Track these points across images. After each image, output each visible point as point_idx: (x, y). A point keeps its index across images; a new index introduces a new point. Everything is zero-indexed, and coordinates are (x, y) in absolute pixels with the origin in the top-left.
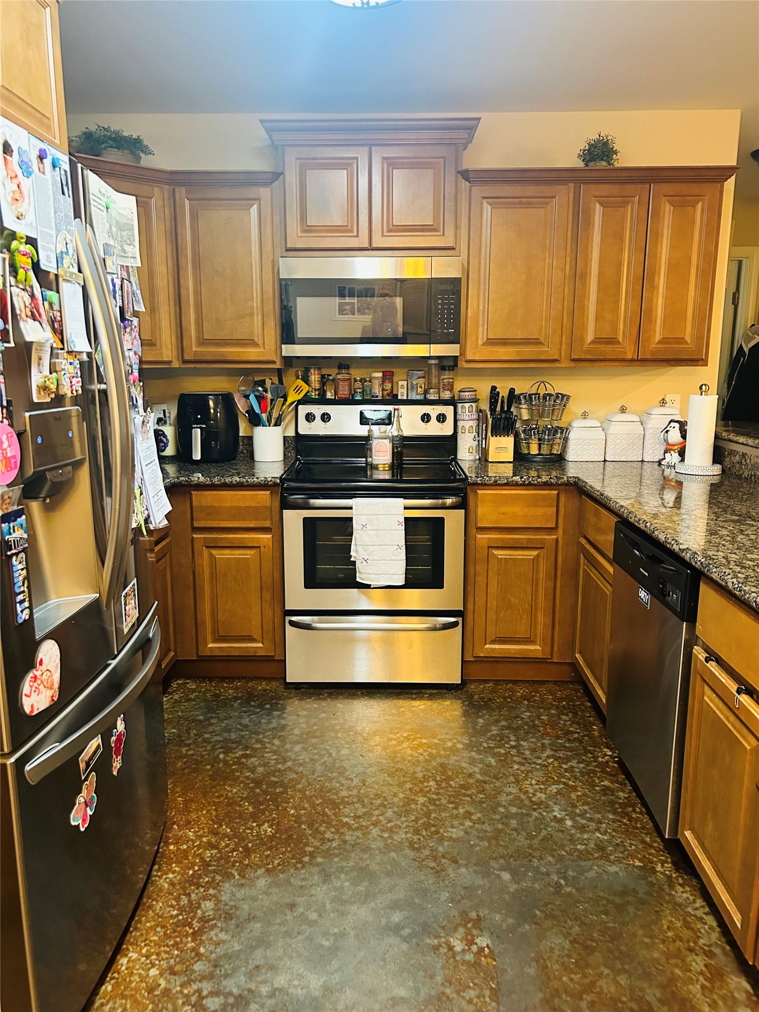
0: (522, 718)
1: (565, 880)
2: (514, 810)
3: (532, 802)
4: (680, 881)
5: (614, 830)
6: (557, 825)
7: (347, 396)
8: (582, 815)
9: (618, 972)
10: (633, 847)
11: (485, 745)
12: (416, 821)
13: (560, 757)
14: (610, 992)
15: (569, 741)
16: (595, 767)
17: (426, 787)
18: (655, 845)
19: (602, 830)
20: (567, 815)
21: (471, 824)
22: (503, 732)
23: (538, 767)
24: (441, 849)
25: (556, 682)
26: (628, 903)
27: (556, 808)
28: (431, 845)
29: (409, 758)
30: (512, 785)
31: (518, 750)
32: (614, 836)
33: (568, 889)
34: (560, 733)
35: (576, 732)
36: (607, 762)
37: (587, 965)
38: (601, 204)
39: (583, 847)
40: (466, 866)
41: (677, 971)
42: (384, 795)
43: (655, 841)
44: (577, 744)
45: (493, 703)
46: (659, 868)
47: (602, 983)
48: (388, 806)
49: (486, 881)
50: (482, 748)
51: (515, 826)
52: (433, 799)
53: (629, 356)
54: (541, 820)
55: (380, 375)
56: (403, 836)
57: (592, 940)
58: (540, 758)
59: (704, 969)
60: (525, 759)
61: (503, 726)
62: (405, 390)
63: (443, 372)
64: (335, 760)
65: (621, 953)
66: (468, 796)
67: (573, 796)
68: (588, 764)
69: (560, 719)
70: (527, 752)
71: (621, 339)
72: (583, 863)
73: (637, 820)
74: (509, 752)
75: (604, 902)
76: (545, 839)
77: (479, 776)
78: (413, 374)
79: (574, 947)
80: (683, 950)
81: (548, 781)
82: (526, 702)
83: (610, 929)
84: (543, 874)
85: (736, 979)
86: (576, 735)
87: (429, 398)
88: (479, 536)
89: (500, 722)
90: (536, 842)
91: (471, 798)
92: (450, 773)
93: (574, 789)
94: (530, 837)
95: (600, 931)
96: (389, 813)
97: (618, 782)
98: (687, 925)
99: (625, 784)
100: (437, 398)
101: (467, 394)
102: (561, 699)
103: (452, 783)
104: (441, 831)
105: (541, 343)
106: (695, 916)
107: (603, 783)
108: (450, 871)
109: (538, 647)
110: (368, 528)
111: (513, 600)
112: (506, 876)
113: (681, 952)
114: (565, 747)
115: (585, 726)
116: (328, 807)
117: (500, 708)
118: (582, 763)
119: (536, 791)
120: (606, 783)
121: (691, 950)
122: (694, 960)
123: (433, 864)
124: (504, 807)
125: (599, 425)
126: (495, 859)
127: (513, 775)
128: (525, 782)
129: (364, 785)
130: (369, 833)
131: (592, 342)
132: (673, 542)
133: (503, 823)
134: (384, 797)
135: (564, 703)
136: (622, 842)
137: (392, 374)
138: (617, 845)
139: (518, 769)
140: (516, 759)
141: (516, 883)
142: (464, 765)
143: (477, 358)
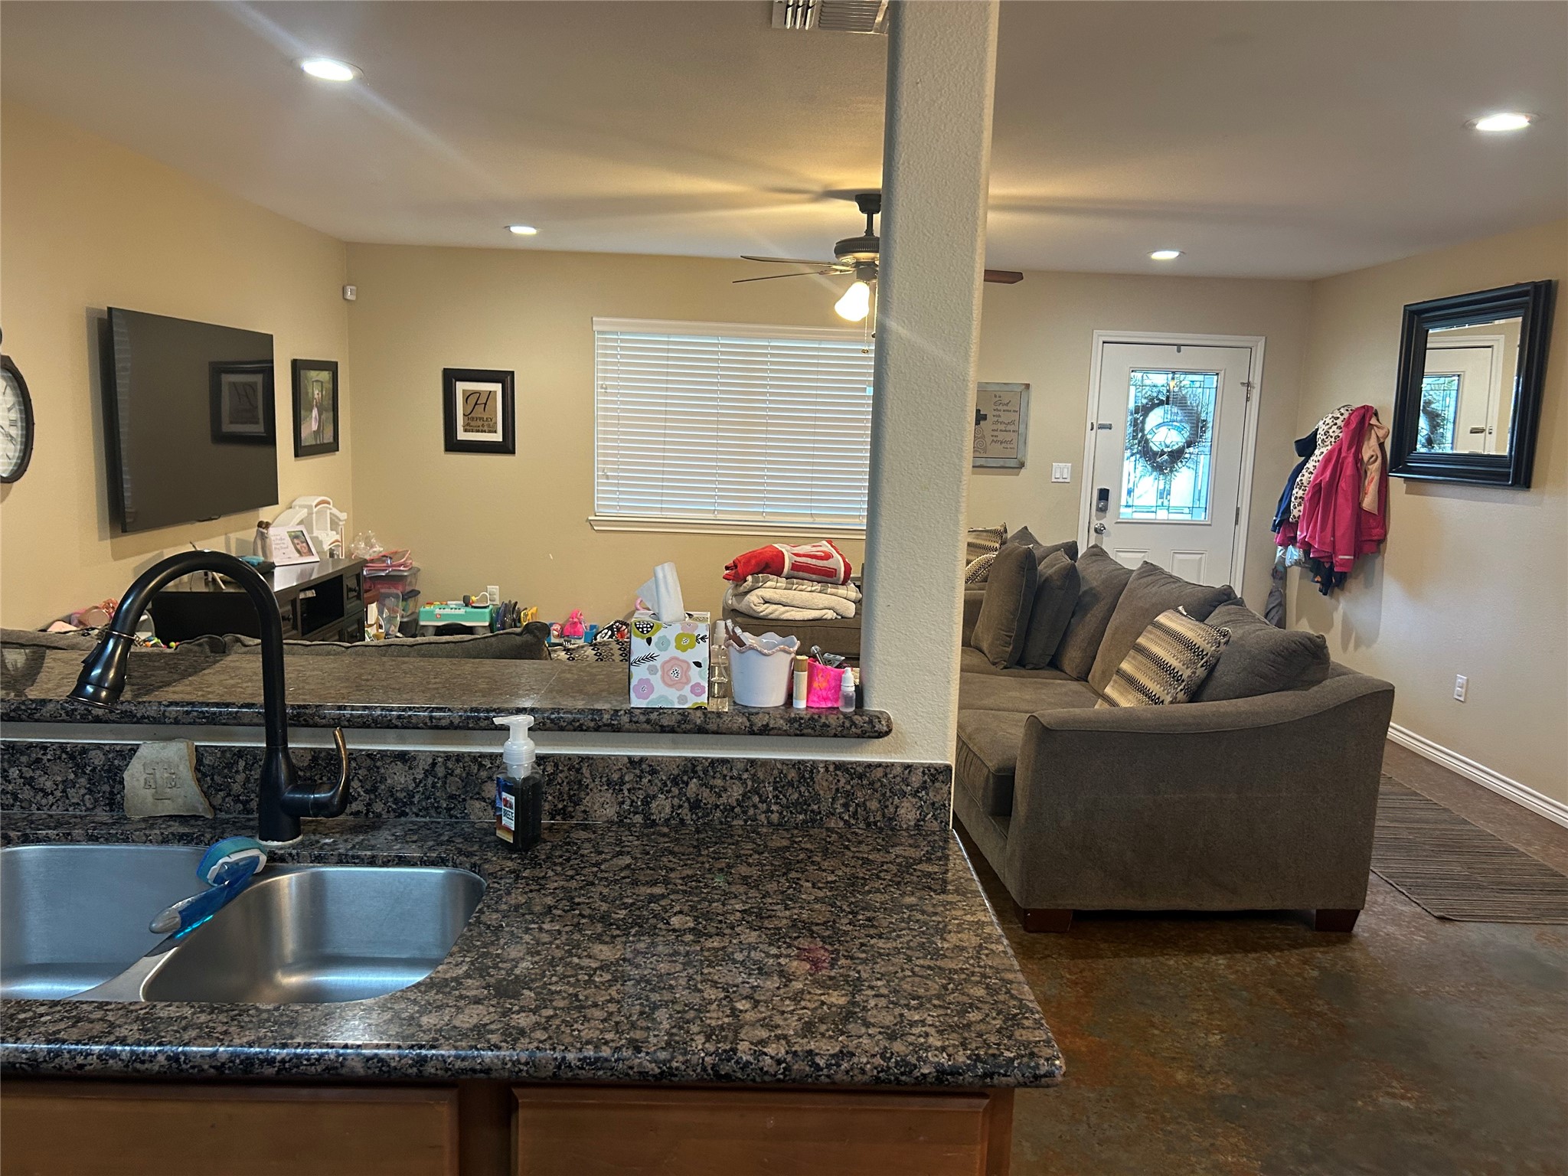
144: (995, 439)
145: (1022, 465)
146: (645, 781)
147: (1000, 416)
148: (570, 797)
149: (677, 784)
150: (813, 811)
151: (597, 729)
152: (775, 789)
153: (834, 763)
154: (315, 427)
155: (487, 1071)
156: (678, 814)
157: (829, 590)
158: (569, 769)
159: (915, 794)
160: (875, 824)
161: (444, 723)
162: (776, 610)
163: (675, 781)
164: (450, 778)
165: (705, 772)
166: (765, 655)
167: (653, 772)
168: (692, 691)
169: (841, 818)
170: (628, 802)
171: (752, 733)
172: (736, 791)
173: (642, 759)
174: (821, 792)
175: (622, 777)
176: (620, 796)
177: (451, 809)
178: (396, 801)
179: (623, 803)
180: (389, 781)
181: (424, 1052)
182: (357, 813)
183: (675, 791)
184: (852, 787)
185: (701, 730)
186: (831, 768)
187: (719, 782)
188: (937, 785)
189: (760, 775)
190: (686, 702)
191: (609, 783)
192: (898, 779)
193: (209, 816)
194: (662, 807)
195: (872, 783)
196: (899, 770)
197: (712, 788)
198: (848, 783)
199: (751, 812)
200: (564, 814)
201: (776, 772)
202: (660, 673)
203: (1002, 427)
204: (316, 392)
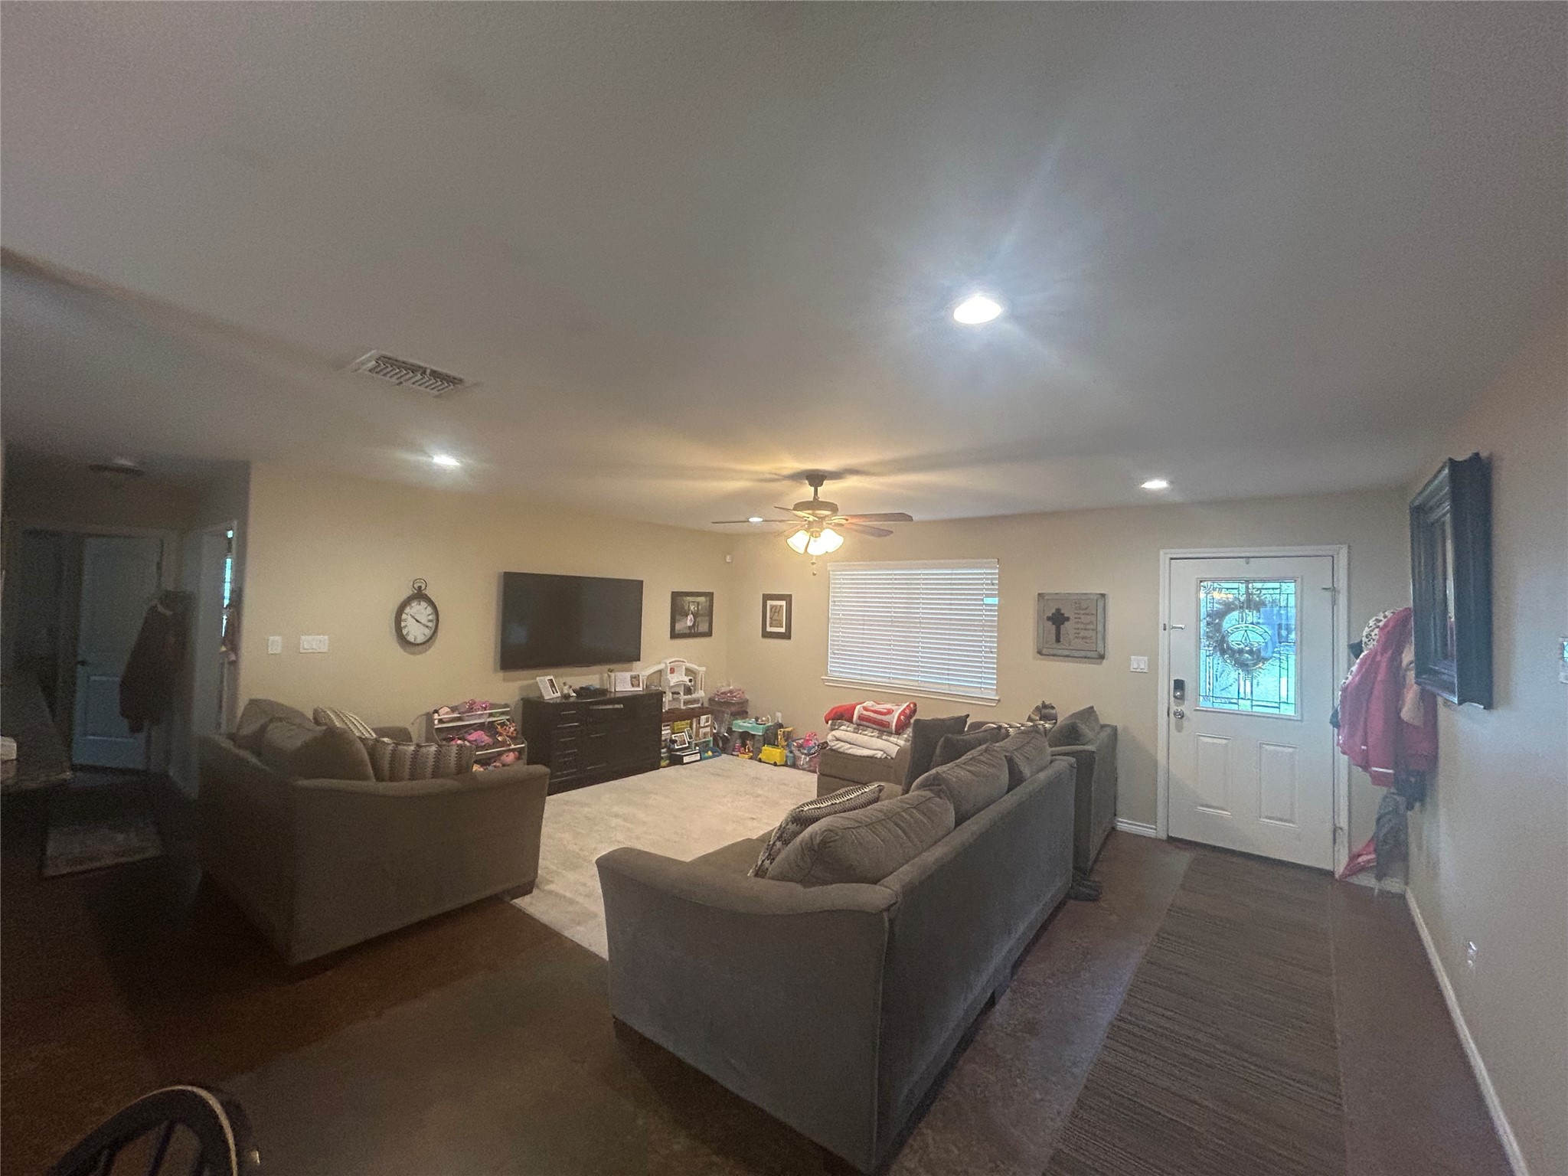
144: (1077, 635)
145: (1102, 657)
147: (1080, 618)
154: (690, 624)
157: (884, 737)
162: (843, 746)
203: (1082, 626)
204: (692, 607)
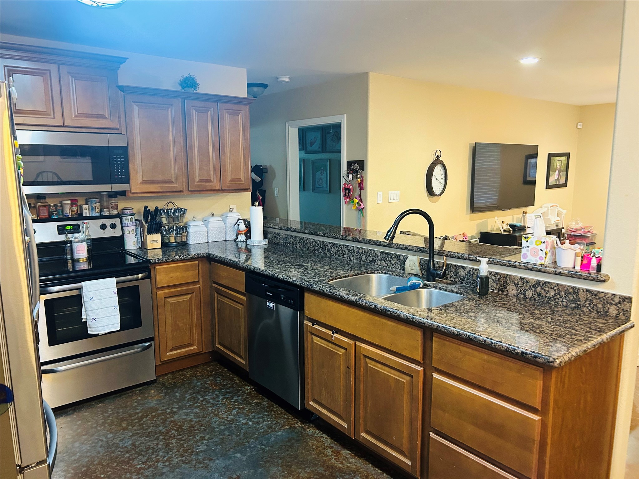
0: (197, 386)
1: (264, 446)
2: (223, 428)
3: (228, 421)
4: (307, 427)
5: (271, 419)
6: (246, 426)
7: (47, 217)
8: (254, 417)
9: (305, 468)
10: (282, 422)
11: (188, 405)
12: (178, 451)
13: (228, 398)
14: (306, 476)
15: (228, 389)
16: (246, 396)
17: (172, 434)
18: (290, 417)
19: (266, 420)
20: (247, 420)
21: (207, 441)
22: (193, 395)
23: (221, 405)
24: (200, 457)
25: (203, 364)
26: (293, 443)
27: (241, 419)
28: (194, 458)
29: (152, 425)
30: (214, 417)
31: (206, 401)
32: (272, 421)
33: (267, 448)
34: (220, 387)
35: (228, 384)
36: (250, 392)
37: (292, 472)
38: (196, 110)
39: (263, 430)
40: (217, 459)
41: (324, 458)
42: (151, 447)
43: (289, 416)
44: (232, 389)
45: (178, 384)
46: (296, 425)
47: (301, 475)
48: (158, 451)
49: (231, 461)
50: (187, 407)
51: (228, 434)
52: (179, 438)
53: (217, 188)
54: (238, 427)
55: (69, 202)
56: (177, 460)
57: (288, 462)
58: (219, 401)
59: (332, 453)
60: (212, 404)
61: (191, 393)
62: (87, 211)
63: (111, 199)
64: (107, 442)
65: (301, 462)
66: (196, 430)
67: (245, 411)
68: (243, 396)
69: (217, 380)
70: (211, 401)
71: (212, 179)
72: (267, 436)
73: (277, 411)
74: (202, 404)
75: (284, 447)
76: (244, 434)
77: (195, 420)
78: (92, 201)
79: (284, 468)
80: (321, 450)
81: (229, 410)
82: (195, 378)
83: (292, 455)
84: (253, 447)
85: (344, 451)
86: (229, 385)
87: (104, 215)
88: (158, 292)
89: (188, 391)
90: (241, 436)
91: (198, 430)
92: (179, 424)
93: (243, 408)
94: (237, 436)
95: (289, 458)
96: (161, 454)
97: (260, 399)
98: (318, 441)
99: (264, 398)
100: (108, 214)
101: (128, 211)
102: (211, 372)
103: (184, 427)
104: (194, 450)
105: (173, 182)
106: (318, 437)
107: (254, 402)
108: (211, 464)
109: (195, 347)
110: (94, 299)
111: (181, 324)
112: (238, 455)
113: (321, 451)
114: (227, 392)
115: (230, 380)
116: (123, 465)
117: (183, 384)
118: (240, 396)
119: (227, 416)
120: (255, 401)
121: (324, 449)
122: (327, 452)
123: (201, 465)
124: (217, 428)
125: (203, 224)
126: (229, 450)
127: (211, 413)
128: (219, 414)
129: (136, 447)
130: (158, 467)
131: (198, 182)
132: (288, 278)
133: (221, 435)
134: (152, 448)
135: (213, 372)
136: (277, 422)
137: (77, 201)
138: (276, 423)
139: (212, 410)
140: (208, 405)
141: (244, 456)
142: (184, 417)
143: (138, 191)
146: (525, 285)
148: (504, 286)
149: (534, 287)
150: (578, 304)
151: (510, 266)
152: (565, 294)
153: (586, 289)
154: (556, 178)
155: (424, 324)
156: (534, 297)
158: (504, 278)
159: (616, 305)
160: (600, 312)
161: (471, 259)
163: (534, 286)
164: (474, 275)
165: (543, 285)
166: (565, 250)
167: (527, 282)
168: (540, 259)
169: (588, 308)
170: (520, 290)
171: (556, 274)
172: (552, 293)
173: (524, 278)
174: (581, 298)
175: (518, 282)
176: (517, 288)
177: (473, 284)
178: (461, 279)
179: (518, 290)
180: (459, 273)
181: (414, 316)
182: (452, 281)
183: (533, 289)
184: (592, 298)
185: (540, 271)
186: (585, 290)
187: (547, 289)
188: (625, 303)
189: (560, 289)
190: (538, 262)
191: (514, 283)
192: (610, 298)
193: (420, 275)
194: (529, 293)
195: (600, 298)
196: (610, 295)
197: (545, 290)
198: (591, 296)
199: (557, 300)
200: (502, 290)
201: (565, 289)
202: (530, 252)
204: (558, 165)
